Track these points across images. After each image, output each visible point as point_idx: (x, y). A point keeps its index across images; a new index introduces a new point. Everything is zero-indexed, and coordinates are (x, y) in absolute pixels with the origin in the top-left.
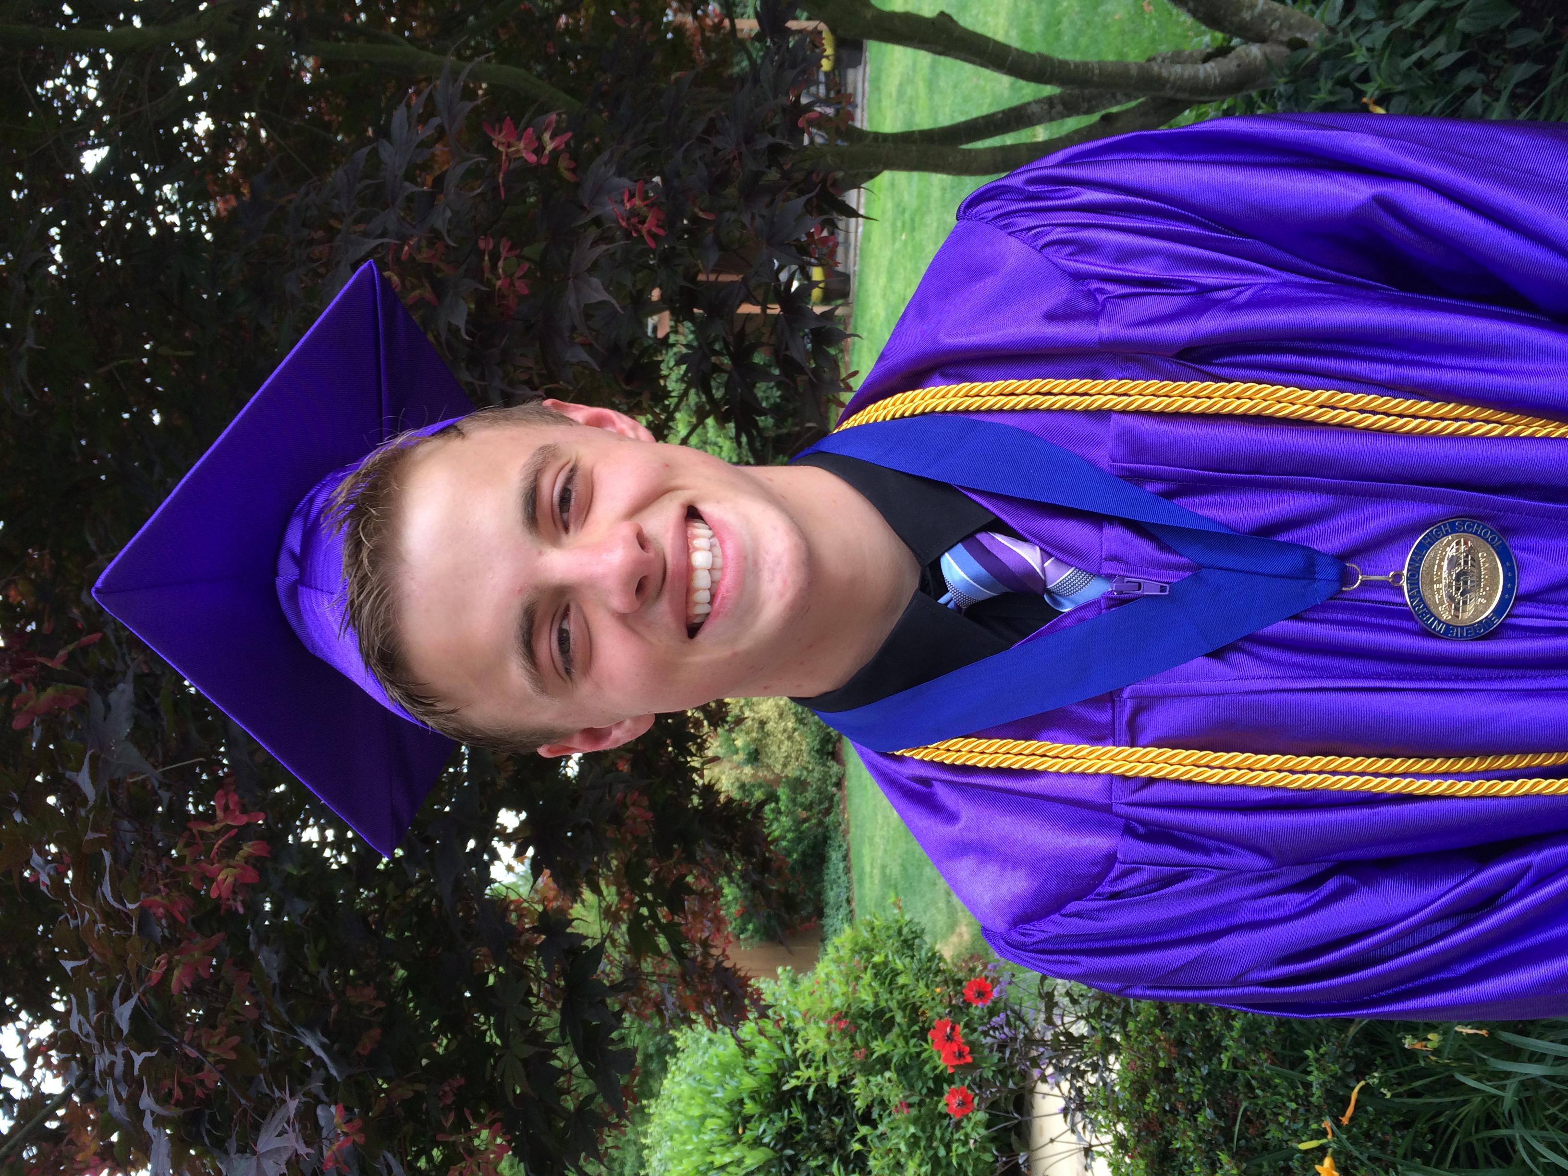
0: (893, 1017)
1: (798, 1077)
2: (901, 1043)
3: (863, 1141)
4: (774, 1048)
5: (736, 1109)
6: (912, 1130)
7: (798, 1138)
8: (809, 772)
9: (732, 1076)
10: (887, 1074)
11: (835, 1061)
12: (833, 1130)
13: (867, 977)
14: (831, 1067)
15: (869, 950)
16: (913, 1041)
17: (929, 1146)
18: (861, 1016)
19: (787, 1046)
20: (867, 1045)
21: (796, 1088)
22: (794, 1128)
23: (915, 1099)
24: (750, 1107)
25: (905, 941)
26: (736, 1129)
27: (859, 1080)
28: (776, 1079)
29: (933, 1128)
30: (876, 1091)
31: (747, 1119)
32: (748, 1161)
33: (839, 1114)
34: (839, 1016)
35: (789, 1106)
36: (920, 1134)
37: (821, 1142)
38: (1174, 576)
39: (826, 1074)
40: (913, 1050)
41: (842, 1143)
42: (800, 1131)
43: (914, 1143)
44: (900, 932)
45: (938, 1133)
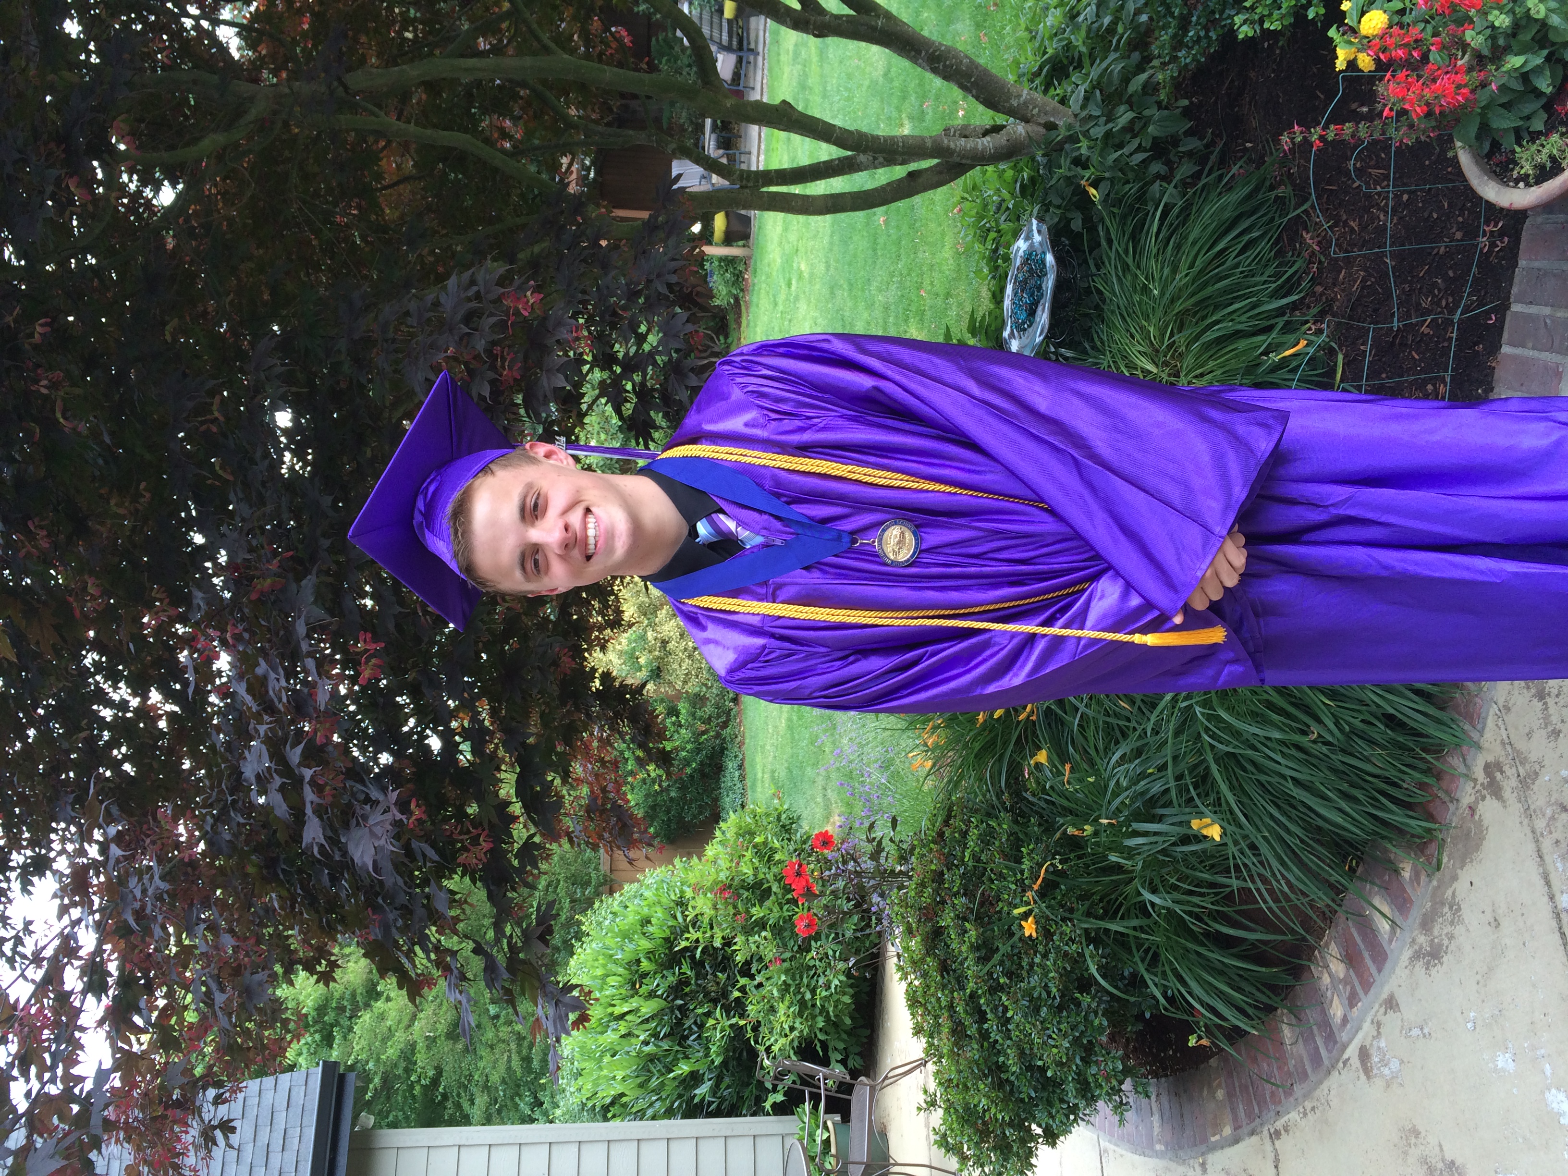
0: (770, 888)
1: (687, 939)
2: (776, 909)
3: (743, 990)
4: (668, 917)
5: (634, 968)
6: (783, 978)
7: (687, 990)
8: (708, 688)
9: (631, 940)
10: (763, 934)
11: (720, 925)
12: (718, 984)
13: (748, 854)
14: (716, 930)
15: (752, 834)
16: (786, 907)
17: (798, 991)
18: (742, 887)
19: (679, 916)
20: (747, 911)
21: (686, 949)
22: (683, 982)
23: (788, 955)
24: (645, 965)
25: (783, 826)
26: (634, 985)
27: (740, 939)
28: (669, 942)
29: (801, 978)
30: (754, 947)
31: (645, 975)
32: (643, 1010)
33: (723, 971)
34: (725, 888)
35: (680, 964)
36: (790, 982)
37: (707, 994)
38: (788, 537)
39: (712, 937)
40: (786, 914)
41: (725, 994)
42: (687, 984)
43: (785, 989)
44: (779, 819)
45: (805, 980)
